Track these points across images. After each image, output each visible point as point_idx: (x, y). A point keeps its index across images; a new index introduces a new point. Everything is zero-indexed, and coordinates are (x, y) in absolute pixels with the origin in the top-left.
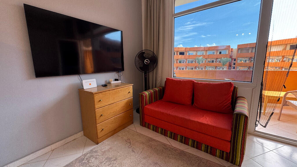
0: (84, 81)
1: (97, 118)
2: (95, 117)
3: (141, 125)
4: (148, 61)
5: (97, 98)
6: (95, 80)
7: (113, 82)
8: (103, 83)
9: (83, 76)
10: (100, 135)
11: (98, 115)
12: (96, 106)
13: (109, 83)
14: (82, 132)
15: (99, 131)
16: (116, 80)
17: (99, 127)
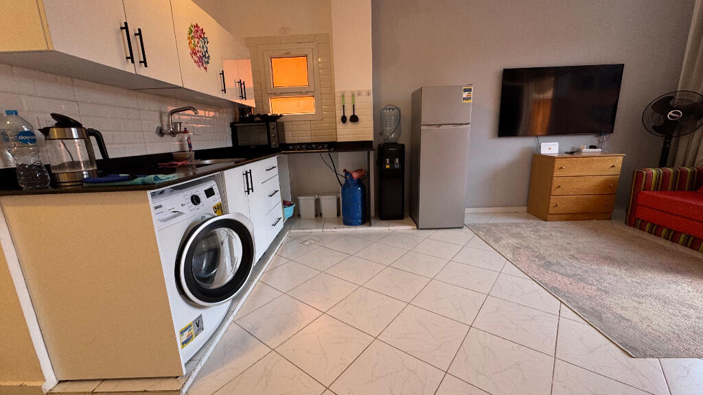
0: (543, 145)
1: (553, 188)
2: (551, 188)
3: (626, 224)
4: (679, 114)
5: (558, 164)
6: (557, 144)
7: (586, 151)
8: (569, 151)
9: (541, 139)
10: (552, 211)
11: (555, 184)
12: (555, 174)
13: (579, 151)
14: (526, 207)
15: (551, 205)
16: (591, 147)
17: (553, 200)
